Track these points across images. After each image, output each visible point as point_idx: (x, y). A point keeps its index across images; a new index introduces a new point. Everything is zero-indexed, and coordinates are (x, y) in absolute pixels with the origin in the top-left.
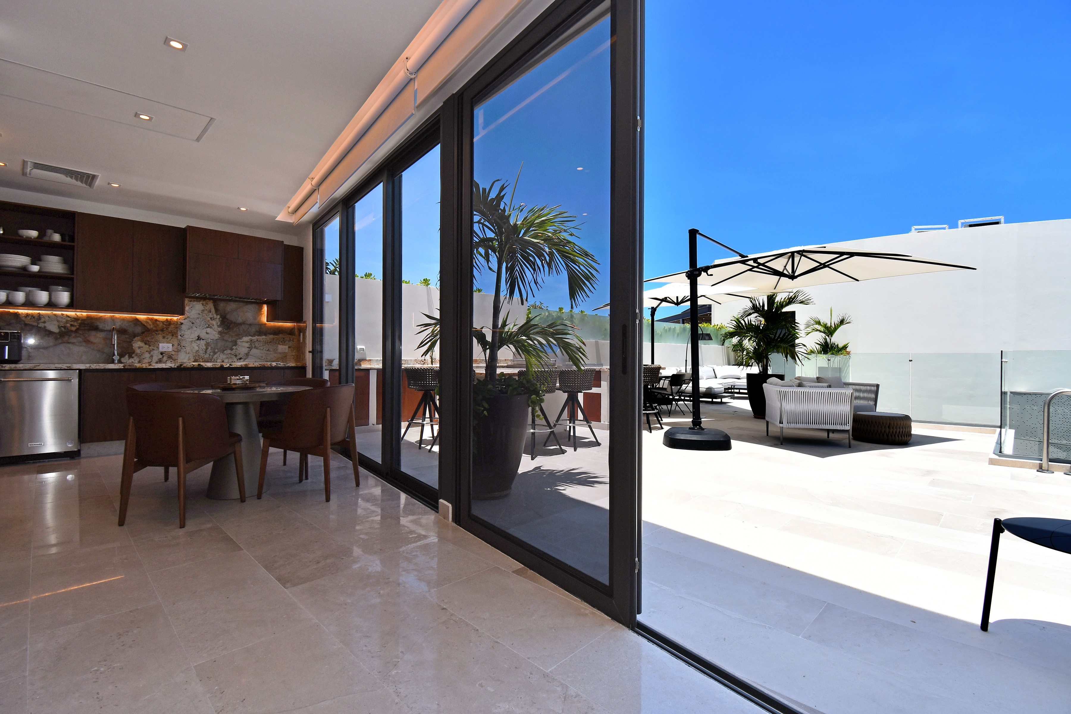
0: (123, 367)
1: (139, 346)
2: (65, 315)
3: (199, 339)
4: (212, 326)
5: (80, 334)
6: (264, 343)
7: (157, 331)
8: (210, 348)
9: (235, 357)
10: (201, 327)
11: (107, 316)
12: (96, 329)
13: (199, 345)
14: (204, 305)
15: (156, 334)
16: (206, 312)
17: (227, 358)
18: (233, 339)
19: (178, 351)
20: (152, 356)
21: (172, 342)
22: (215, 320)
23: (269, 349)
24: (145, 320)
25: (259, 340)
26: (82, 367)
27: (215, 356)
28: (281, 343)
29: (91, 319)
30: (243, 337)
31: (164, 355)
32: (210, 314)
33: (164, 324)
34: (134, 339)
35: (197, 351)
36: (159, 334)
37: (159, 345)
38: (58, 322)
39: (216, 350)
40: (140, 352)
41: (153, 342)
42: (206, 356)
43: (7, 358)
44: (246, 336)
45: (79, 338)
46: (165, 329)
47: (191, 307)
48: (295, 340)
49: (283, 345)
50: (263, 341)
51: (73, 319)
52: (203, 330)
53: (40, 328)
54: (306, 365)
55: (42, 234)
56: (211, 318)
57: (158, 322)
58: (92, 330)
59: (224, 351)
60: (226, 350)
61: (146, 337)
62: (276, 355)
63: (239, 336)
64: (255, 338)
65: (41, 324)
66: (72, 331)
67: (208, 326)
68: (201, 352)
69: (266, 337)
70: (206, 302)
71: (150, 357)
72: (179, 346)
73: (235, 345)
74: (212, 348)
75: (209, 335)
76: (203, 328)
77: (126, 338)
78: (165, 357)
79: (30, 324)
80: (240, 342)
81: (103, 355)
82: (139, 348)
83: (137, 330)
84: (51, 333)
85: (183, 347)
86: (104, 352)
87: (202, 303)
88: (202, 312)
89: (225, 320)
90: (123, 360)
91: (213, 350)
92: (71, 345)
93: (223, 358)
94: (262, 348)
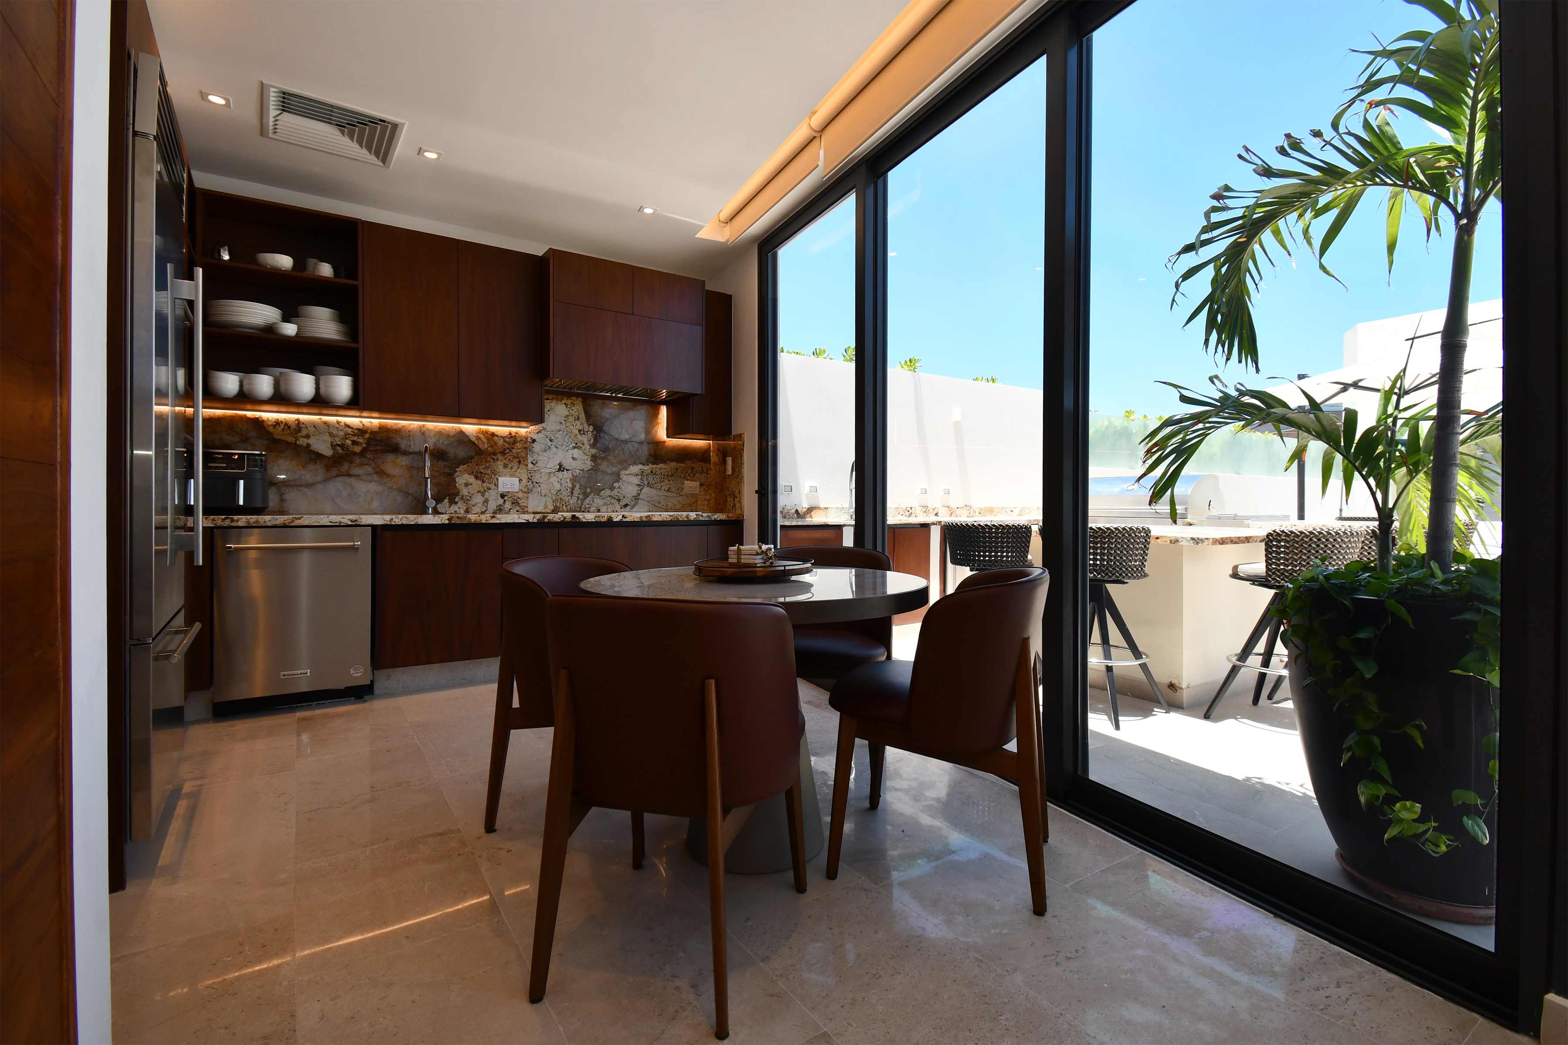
0: (447, 522)
1: (465, 481)
2: (342, 424)
3: (562, 469)
4: (581, 446)
5: (370, 459)
6: (663, 477)
7: (494, 454)
8: (578, 486)
9: (617, 502)
10: (563, 447)
11: (412, 427)
12: (395, 449)
13: (561, 479)
14: (569, 406)
15: (493, 459)
16: (571, 419)
17: (605, 504)
18: (614, 470)
19: (528, 491)
20: (486, 501)
21: (519, 475)
22: (586, 433)
23: (670, 488)
24: (474, 434)
25: (654, 471)
26: (378, 520)
27: (586, 501)
28: (688, 478)
29: (387, 432)
30: (629, 465)
31: (506, 498)
32: (578, 423)
33: (506, 442)
34: (458, 469)
35: (558, 491)
36: (497, 460)
37: (497, 479)
38: (330, 435)
39: (588, 490)
40: (467, 494)
41: (488, 474)
42: (572, 502)
43: (241, 503)
44: (635, 463)
45: (367, 467)
46: (507, 451)
47: (553, 411)
48: (709, 472)
49: (691, 480)
50: (661, 473)
51: (356, 431)
52: (567, 453)
53: (300, 446)
54: (743, 517)
55: (299, 264)
56: (580, 431)
57: (496, 438)
58: (388, 452)
59: (600, 491)
60: (603, 490)
61: (477, 465)
62: (680, 499)
63: (624, 463)
64: (649, 468)
65: (301, 439)
66: (355, 453)
67: (574, 445)
68: (564, 492)
69: (665, 467)
70: (572, 401)
71: (484, 502)
72: (530, 482)
73: (617, 481)
74: (581, 485)
75: (576, 462)
76: (567, 448)
77: (445, 466)
78: (507, 503)
79: (282, 440)
80: (626, 474)
81: (410, 499)
82: (467, 485)
83: (462, 453)
84: (319, 456)
85: (537, 483)
86: (409, 494)
87: (565, 404)
88: (565, 420)
89: (601, 435)
90: (440, 507)
91: (582, 491)
92: (353, 479)
93: (599, 504)
94: (659, 486)
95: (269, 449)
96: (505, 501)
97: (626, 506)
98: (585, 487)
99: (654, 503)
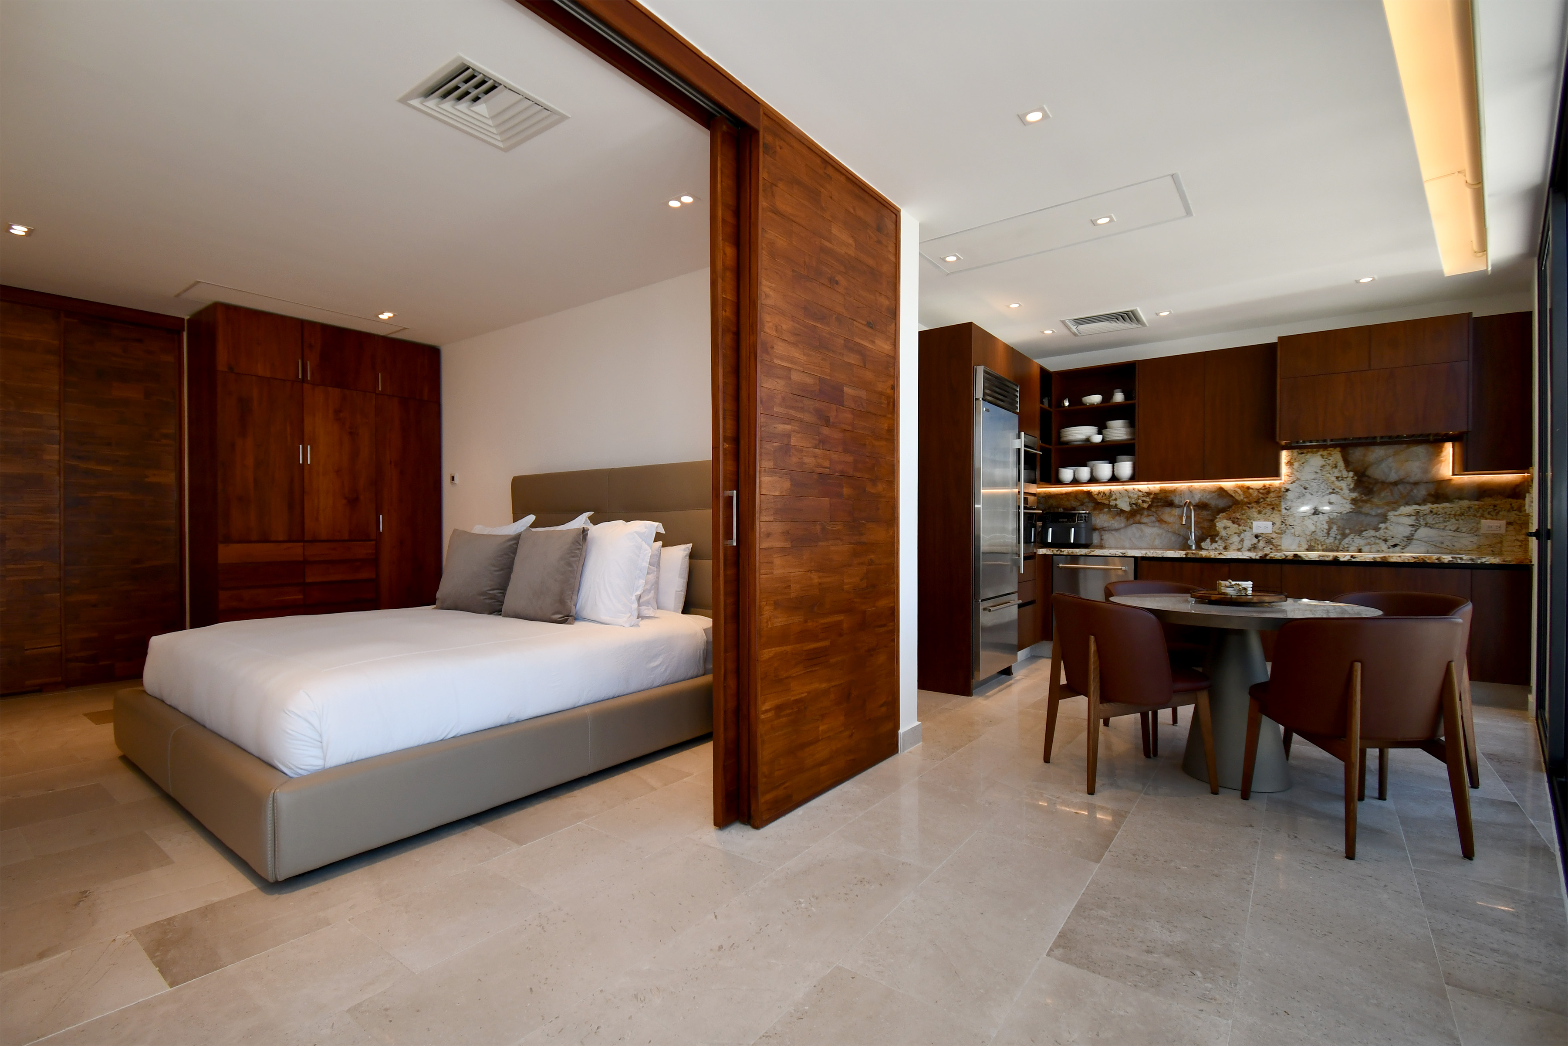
0: (1184, 556)
1: (1223, 525)
2: (1127, 490)
3: (1317, 513)
4: (1340, 491)
5: (1154, 512)
6: (1447, 517)
7: (1249, 503)
8: (1335, 528)
9: (1384, 543)
10: (1319, 494)
11: (1183, 487)
12: (1170, 504)
13: (1317, 522)
14: (1326, 457)
15: (1249, 507)
16: (1328, 468)
17: (1369, 544)
18: (1379, 511)
19: (1283, 532)
20: (1242, 540)
21: (1273, 520)
22: (1345, 479)
23: (1458, 528)
24: (1232, 489)
25: (1434, 511)
26: (1138, 553)
27: (1345, 541)
28: (1489, 516)
29: (1165, 493)
30: (1400, 506)
31: (1260, 538)
32: (1336, 471)
33: (1261, 493)
34: (1218, 517)
35: (1313, 532)
36: (1252, 508)
37: (1252, 523)
38: (1130, 497)
39: (1347, 531)
40: (1226, 535)
41: (1244, 520)
42: (1328, 542)
44: (1407, 504)
45: (1152, 517)
46: (1262, 500)
47: (1303, 463)
48: (1518, 509)
49: (1492, 519)
50: (1446, 513)
51: (1145, 494)
52: (1323, 499)
53: (1112, 506)
55: (1106, 397)
56: (1337, 478)
58: (1166, 506)
59: (1362, 531)
60: (1365, 530)
61: (1234, 513)
62: (1475, 539)
63: (1395, 505)
64: (1426, 508)
65: (1112, 501)
66: (1144, 508)
67: (1332, 491)
68: (1319, 534)
69: (1451, 506)
70: (1329, 452)
71: (1240, 541)
72: (1284, 525)
73: (1384, 522)
74: (1339, 527)
75: (1334, 506)
76: (1324, 494)
77: (1207, 515)
78: (1261, 542)
79: (1102, 503)
80: (1395, 515)
81: (1181, 538)
82: (1225, 528)
83: (1222, 503)
84: (1122, 511)
85: (1290, 526)
86: (1181, 535)
87: (1321, 455)
88: (1321, 470)
89: (1365, 479)
90: (1203, 545)
91: (1341, 532)
92: (1142, 525)
93: (1361, 545)
94: (1442, 526)
95: (1095, 509)
96: (1259, 541)
97: (1395, 546)
98: (1344, 529)
99: (1434, 544)
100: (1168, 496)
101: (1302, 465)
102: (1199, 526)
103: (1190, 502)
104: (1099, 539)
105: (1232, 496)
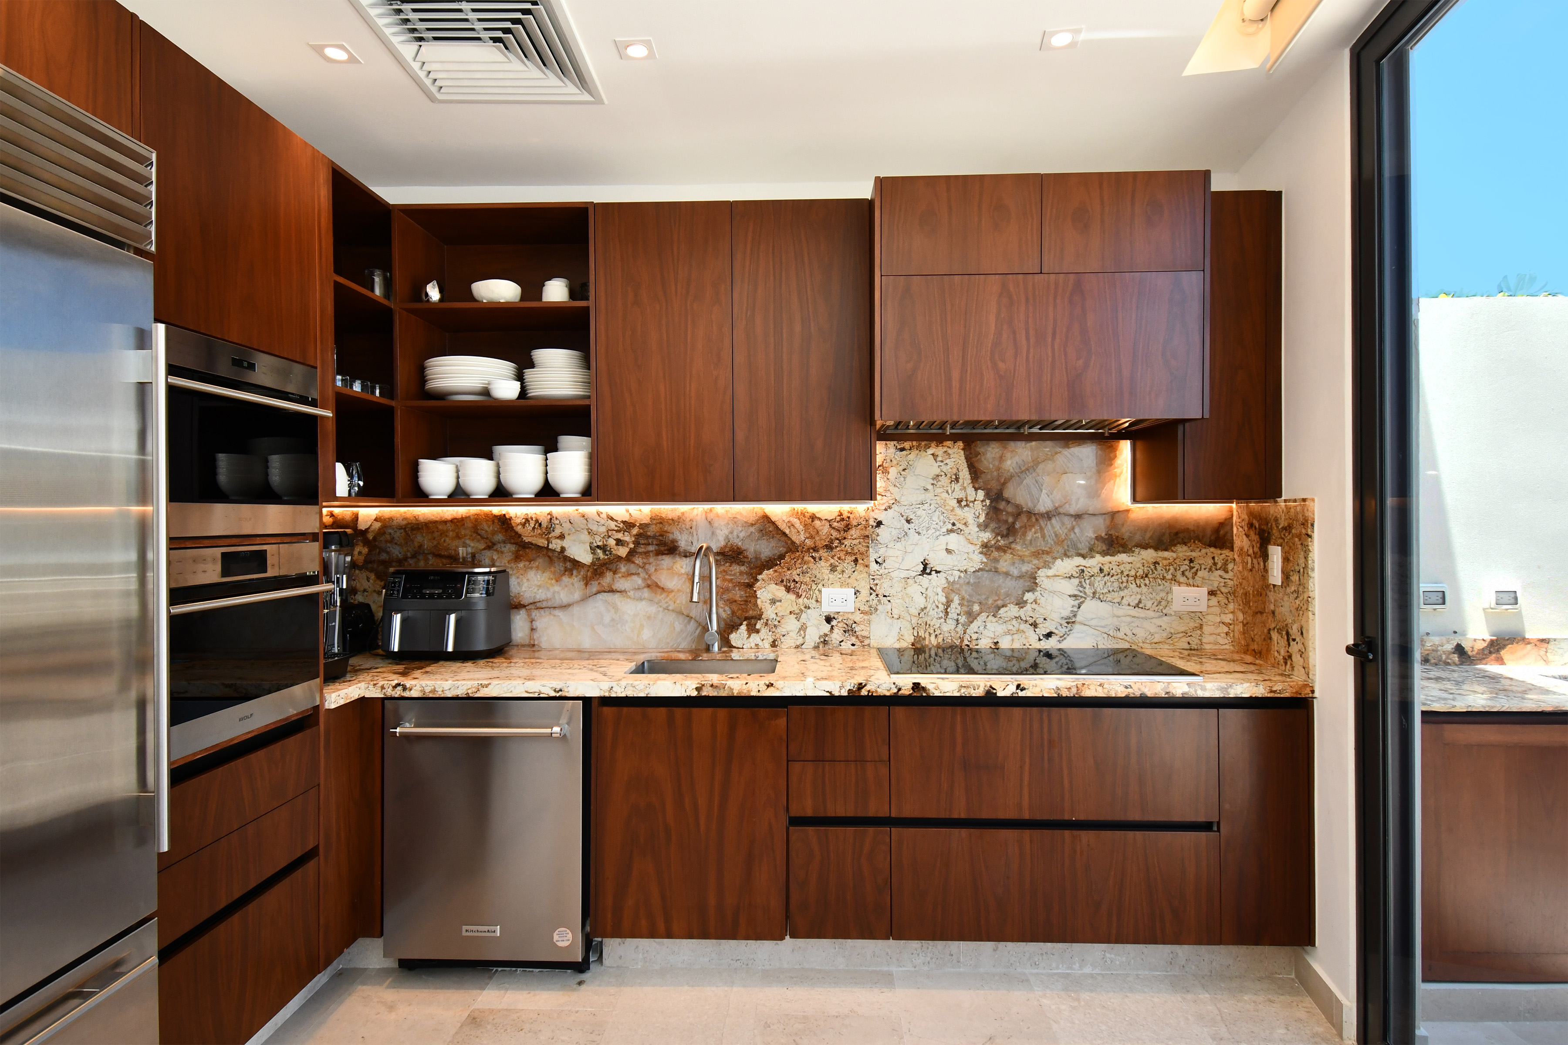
0: (696, 691)
1: (770, 596)
3: (928, 571)
4: (962, 527)
5: (638, 566)
6: (1124, 579)
7: (815, 549)
8: (956, 600)
9: (1032, 628)
10: (930, 532)
13: (927, 589)
14: (941, 458)
16: (944, 481)
17: (1009, 632)
18: (1024, 569)
19: (871, 611)
20: (803, 628)
21: (856, 584)
22: (971, 505)
23: (1140, 602)
24: (784, 518)
25: (1106, 569)
26: (588, 690)
27: (972, 625)
28: (1182, 579)
29: (660, 525)
30: (1055, 558)
31: (834, 623)
32: (957, 487)
33: (834, 528)
34: (759, 577)
35: (922, 610)
36: (820, 559)
37: (820, 591)
38: (589, 533)
39: (976, 608)
40: (774, 616)
41: (806, 583)
42: (945, 628)
43: (451, 645)
44: (1066, 555)
45: (635, 578)
46: (836, 543)
47: (904, 470)
48: (1230, 566)
49: (1188, 585)
50: (1122, 572)
52: (937, 542)
53: (554, 551)
54: (1313, 692)
56: (959, 501)
58: (663, 554)
59: (999, 608)
60: (1003, 606)
61: (789, 569)
62: (1164, 621)
63: (1044, 556)
64: (1095, 562)
65: (554, 541)
66: (619, 558)
67: (950, 527)
68: (932, 613)
69: (1130, 559)
70: (946, 448)
71: (800, 630)
72: (874, 594)
73: (1031, 590)
74: (963, 599)
75: (954, 557)
76: (938, 533)
77: (741, 573)
78: (836, 630)
79: (532, 544)
80: (1048, 577)
81: (693, 624)
82: (773, 602)
83: (766, 549)
84: (576, 564)
85: (885, 596)
87: (933, 454)
88: (933, 484)
89: (1002, 505)
90: (734, 638)
91: (965, 609)
92: (617, 595)
93: (997, 634)
94: (1116, 596)
95: (517, 558)
96: (832, 627)
97: (1049, 635)
98: (971, 603)
99: (1106, 630)
100: (666, 532)
101: (903, 473)
102: (725, 597)
103: (708, 548)
104: (527, 629)
105: (784, 534)
